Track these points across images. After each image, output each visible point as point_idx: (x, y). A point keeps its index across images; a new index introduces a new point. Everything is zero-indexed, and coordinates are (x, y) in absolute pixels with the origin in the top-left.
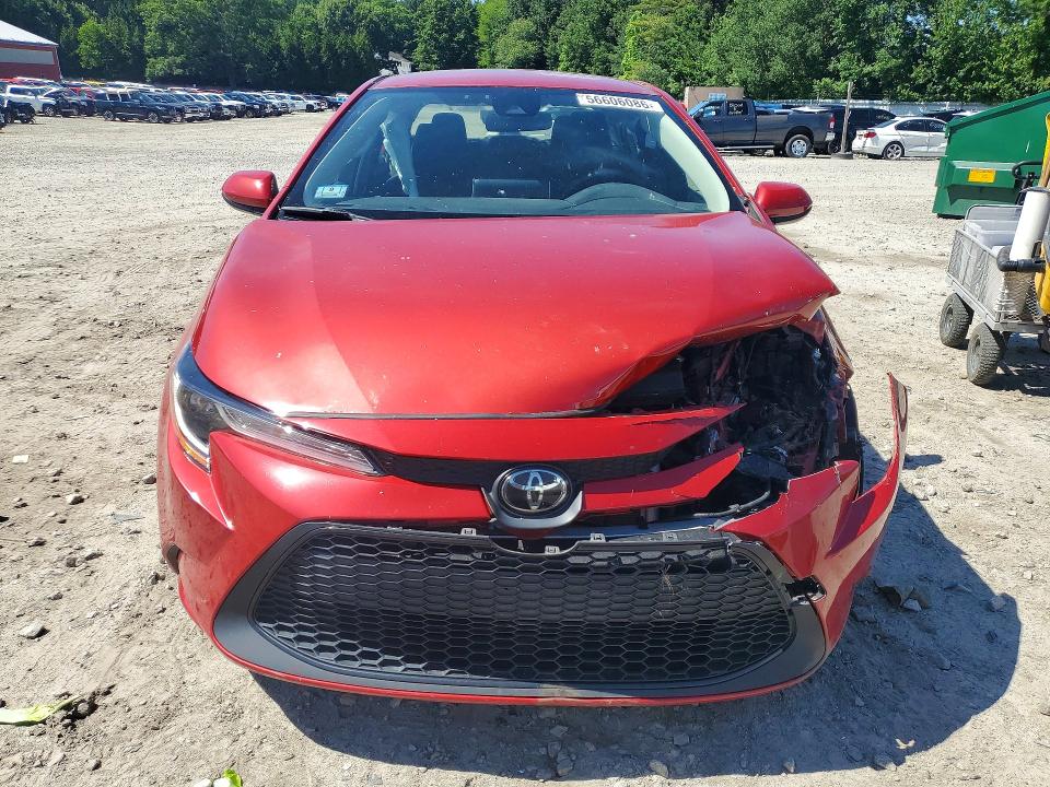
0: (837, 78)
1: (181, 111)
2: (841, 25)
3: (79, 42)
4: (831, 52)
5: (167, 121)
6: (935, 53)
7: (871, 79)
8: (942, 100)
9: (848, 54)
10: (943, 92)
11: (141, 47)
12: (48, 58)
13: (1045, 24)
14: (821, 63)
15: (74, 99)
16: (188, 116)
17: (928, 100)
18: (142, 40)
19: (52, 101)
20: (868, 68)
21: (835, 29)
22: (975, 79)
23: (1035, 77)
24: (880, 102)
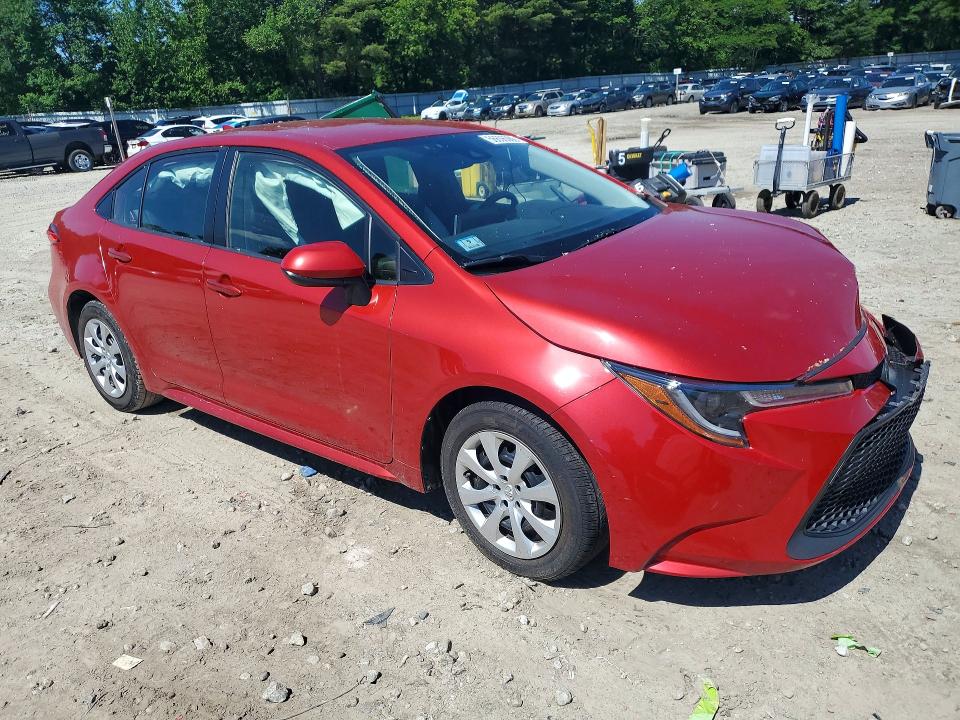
0: (42, 93)
2: (26, 43)
4: (24, 68)
6: (125, 66)
7: (75, 92)
8: (147, 108)
9: (43, 70)
10: (145, 100)
13: (207, 41)
14: (18, 79)
17: (136, 109)
20: (69, 83)
21: (21, 47)
22: (168, 88)
23: (216, 85)
24: (93, 113)
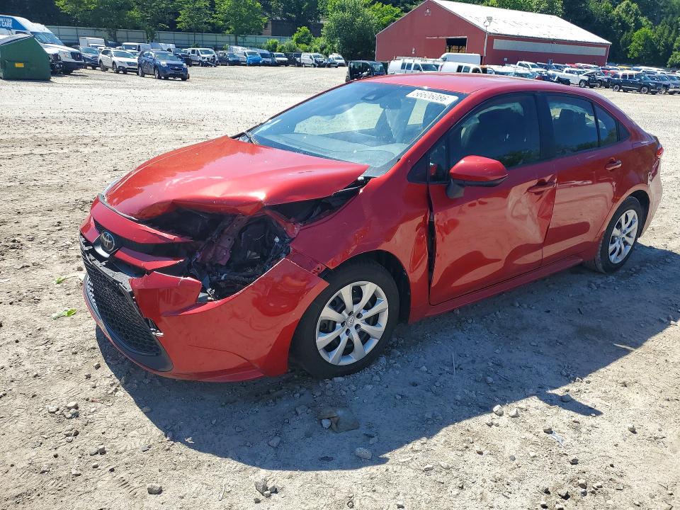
1: (667, 87)
3: (631, 42)
5: (654, 93)
11: (672, 45)
12: (602, 52)
15: (601, 78)
16: (670, 90)
18: (674, 40)
19: (586, 78)
